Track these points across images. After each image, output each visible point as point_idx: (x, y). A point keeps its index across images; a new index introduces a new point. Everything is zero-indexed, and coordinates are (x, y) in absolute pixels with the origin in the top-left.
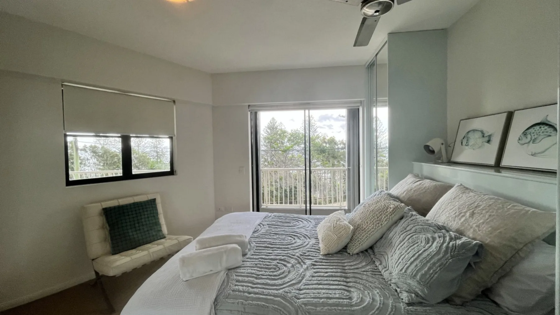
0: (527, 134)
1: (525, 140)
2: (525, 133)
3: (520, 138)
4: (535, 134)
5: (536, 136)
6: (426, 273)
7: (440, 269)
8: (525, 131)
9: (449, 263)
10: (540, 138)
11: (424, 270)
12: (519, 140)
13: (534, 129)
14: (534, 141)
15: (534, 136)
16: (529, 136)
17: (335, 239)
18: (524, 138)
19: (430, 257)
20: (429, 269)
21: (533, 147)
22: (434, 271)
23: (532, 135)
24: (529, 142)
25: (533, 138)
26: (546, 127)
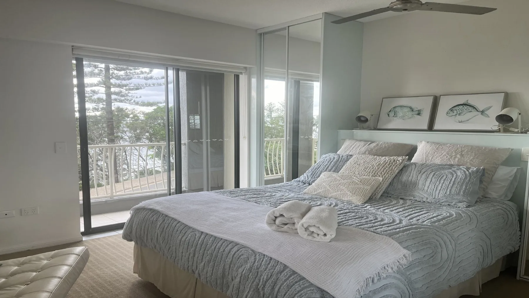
0: (453, 110)
1: (451, 114)
2: (451, 110)
3: (448, 112)
4: (460, 110)
5: (461, 112)
6: (465, 189)
7: (471, 185)
8: (452, 108)
9: (474, 181)
10: (464, 112)
11: (463, 188)
12: (447, 113)
13: (459, 107)
14: (459, 114)
15: (459, 111)
16: (455, 112)
17: (367, 189)
18: (451, 113)
19: (462, 180)
20: (466, 187)
21: (459, 118)
22: (469, 187)
23: (458, 111)
24: (456, 115)
25: (458, 113)
26: (468, 107)
